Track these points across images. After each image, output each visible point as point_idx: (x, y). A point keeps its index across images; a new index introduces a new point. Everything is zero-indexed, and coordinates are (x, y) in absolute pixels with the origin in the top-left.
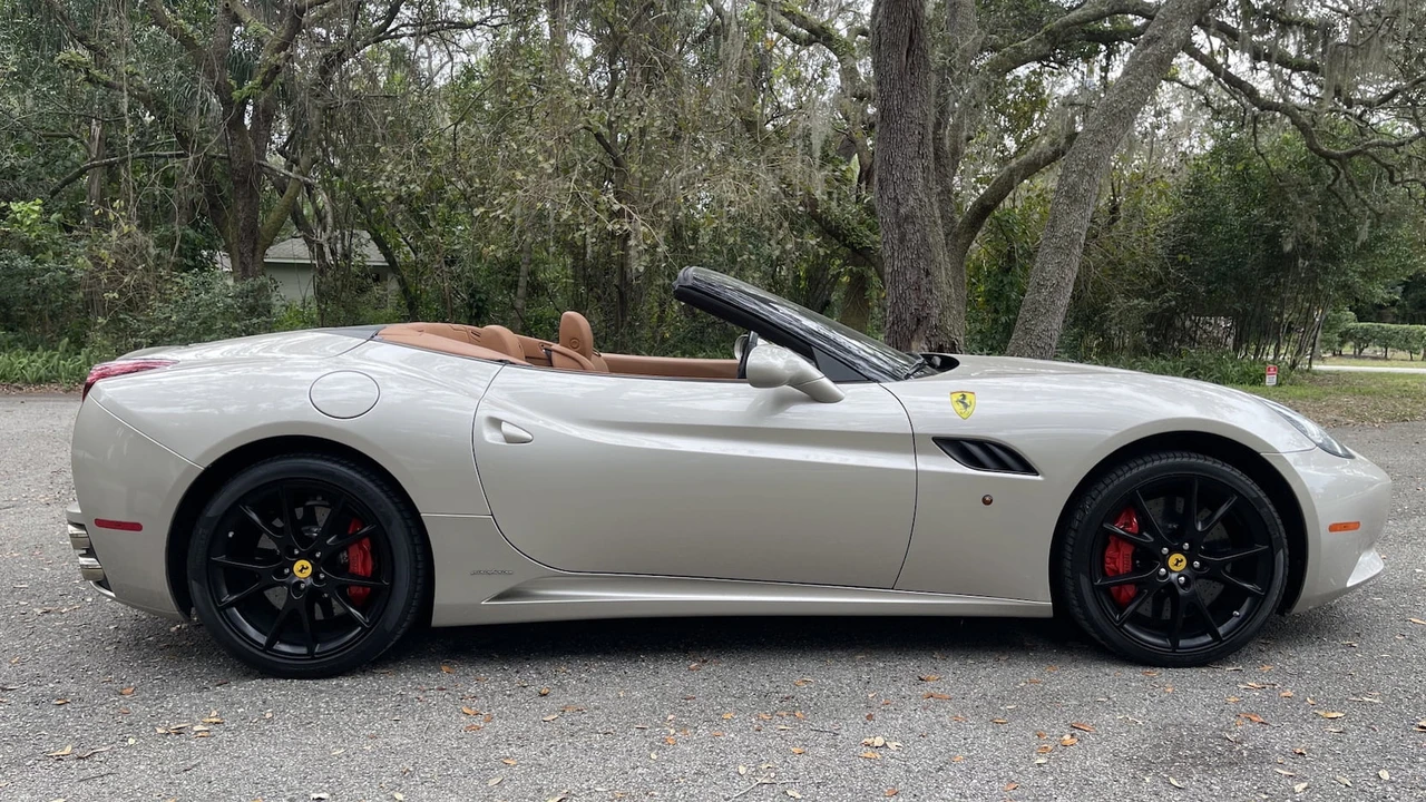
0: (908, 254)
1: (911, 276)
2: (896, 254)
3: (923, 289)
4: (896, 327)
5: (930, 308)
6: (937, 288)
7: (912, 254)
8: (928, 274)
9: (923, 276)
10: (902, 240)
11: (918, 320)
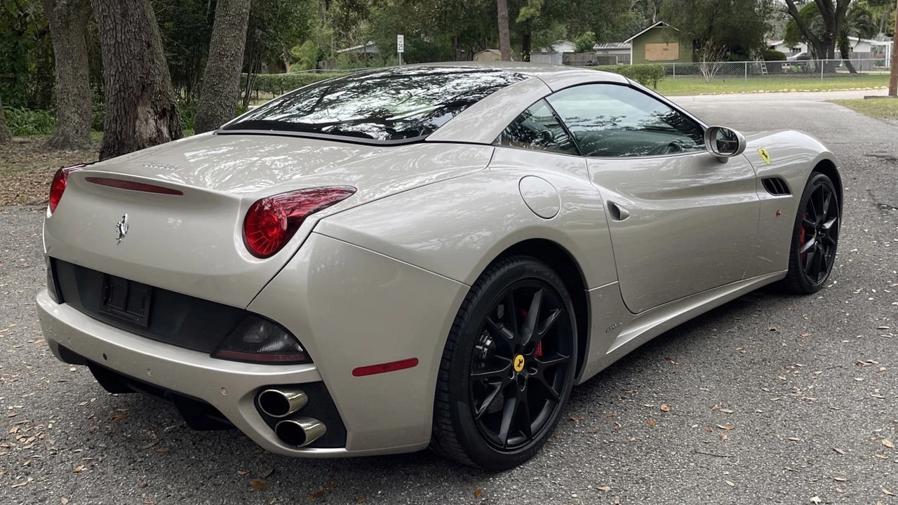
0: (131, 27)
1: (135, 48)
2: (119, 27)
3: (146, 59)
4: (122, 94)
5: (154, 76)
6: (157, 58)
7: (135, 27)
8: (149, 46)
9: (145, 48)
10: (124, 15)
11: (143, 87)
